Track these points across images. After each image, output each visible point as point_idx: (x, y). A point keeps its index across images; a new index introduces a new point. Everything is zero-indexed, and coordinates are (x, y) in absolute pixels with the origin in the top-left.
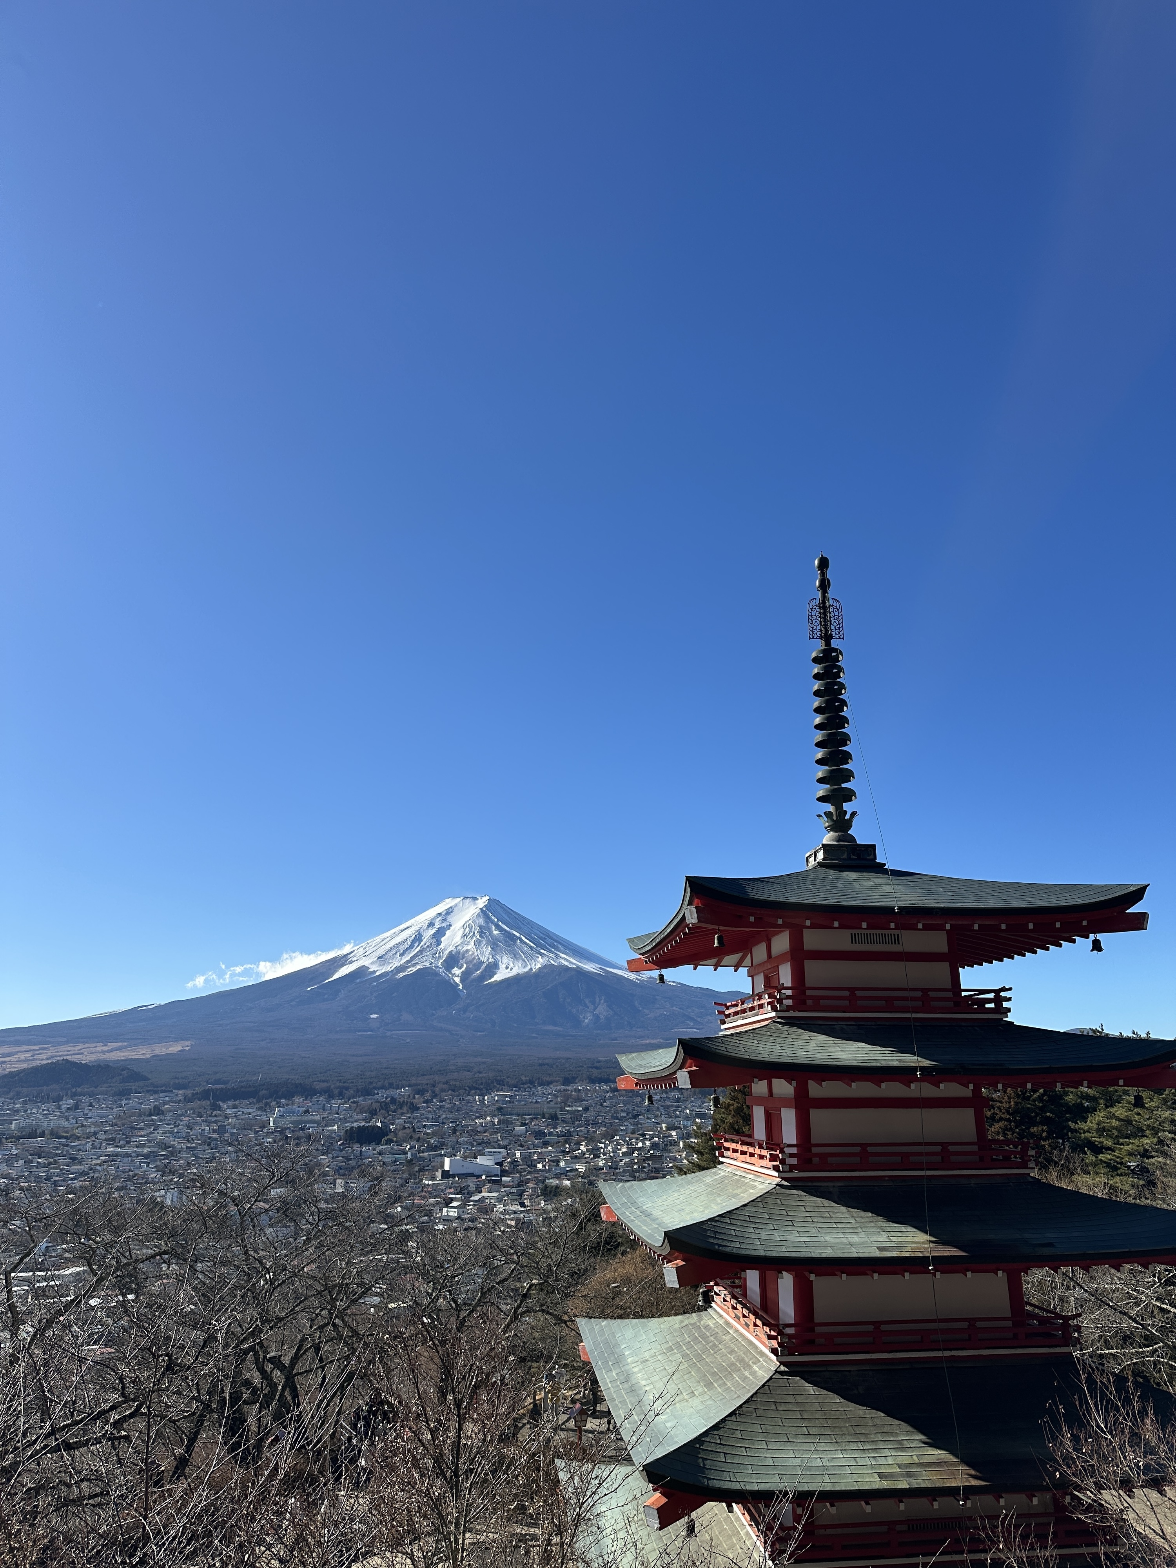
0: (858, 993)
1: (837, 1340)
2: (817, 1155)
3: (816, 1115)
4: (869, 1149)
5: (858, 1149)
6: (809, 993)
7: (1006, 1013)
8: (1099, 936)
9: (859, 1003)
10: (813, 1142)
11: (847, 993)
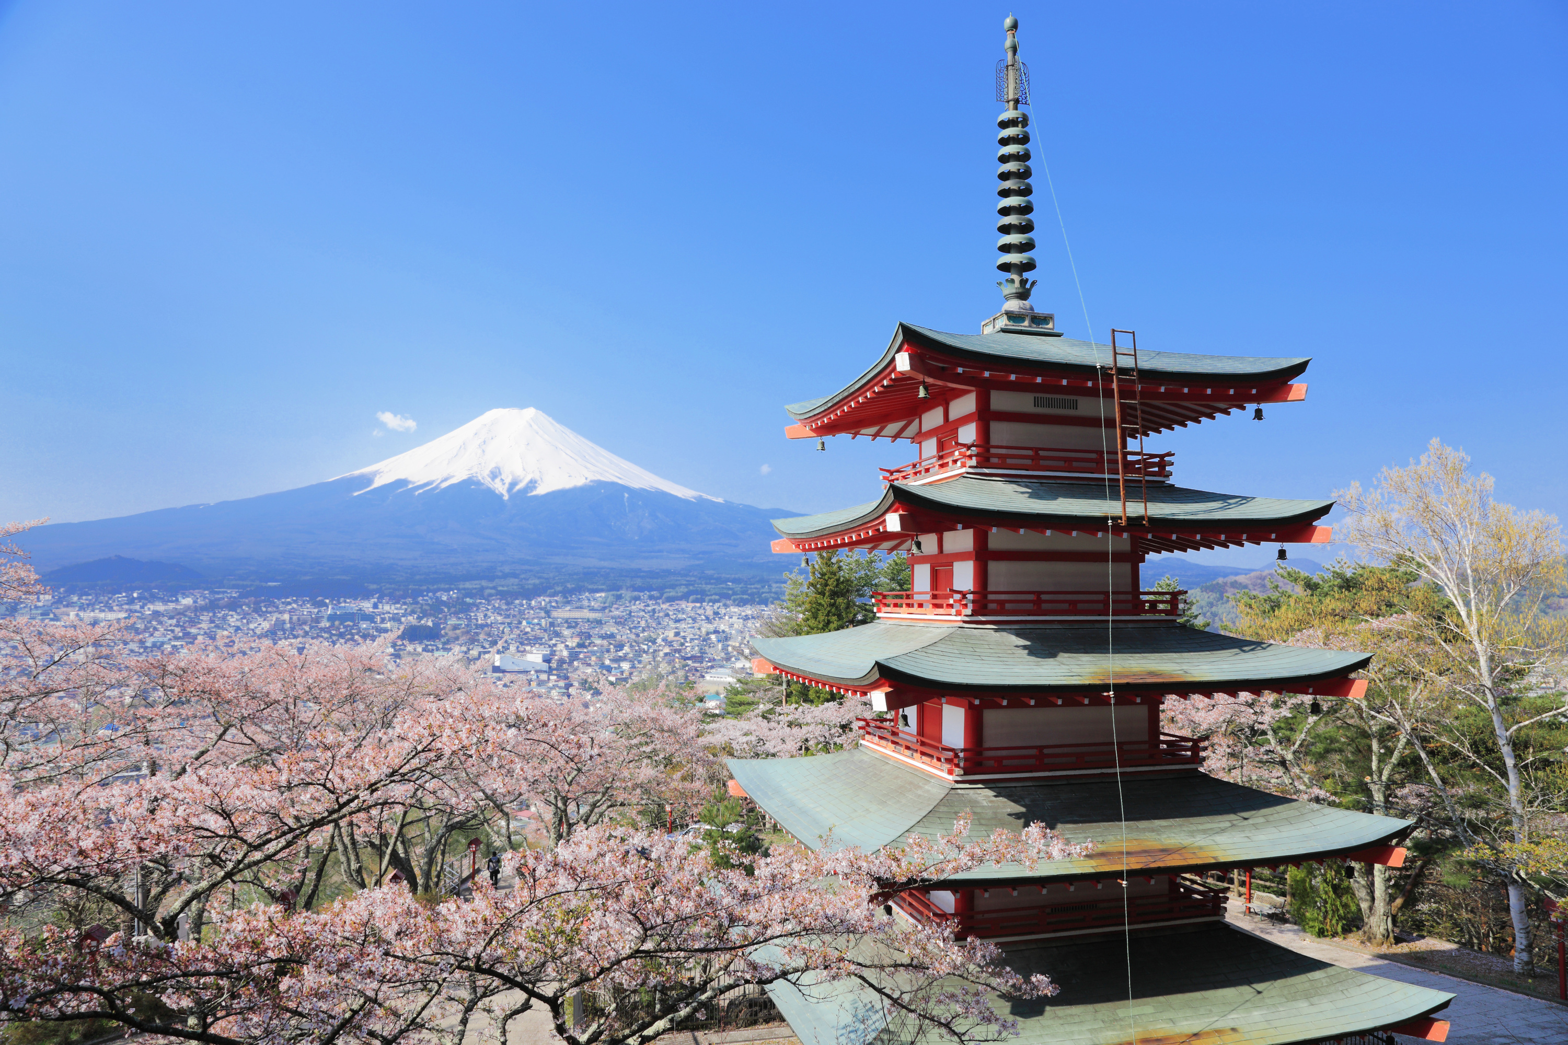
0: (1041, 453)
1: (1005, 762)
2: (993, 601)
3: (994, 567)
4: (1044, 597)
5: (1031, 597)
6: (993, 451)
7: (1167, 476)
8: (1263, 406)
9: (1042, 462)
10: (990, 589)
11: (1030, 453)
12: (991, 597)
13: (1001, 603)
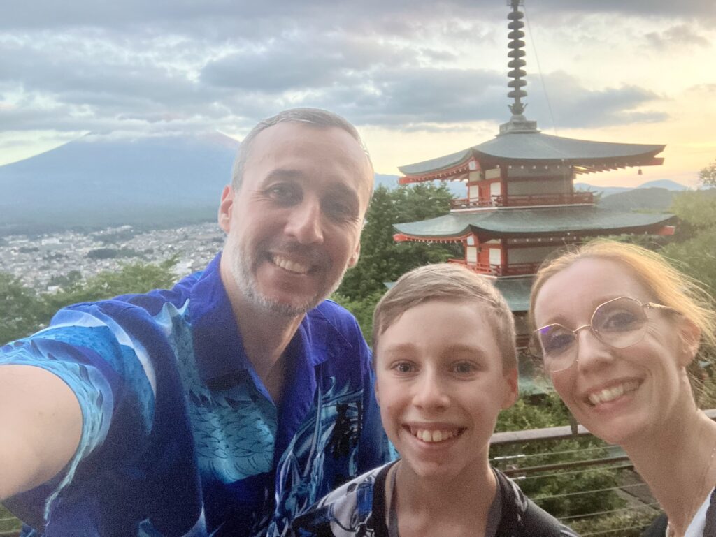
0: (533, 197)
2: (511, 268)
4: (534, 265)
5: (529, 265)
7: (594, 203)
8: (640, 167)
11: (527, 197)
12: (509, 266)
13: (515, 269)
